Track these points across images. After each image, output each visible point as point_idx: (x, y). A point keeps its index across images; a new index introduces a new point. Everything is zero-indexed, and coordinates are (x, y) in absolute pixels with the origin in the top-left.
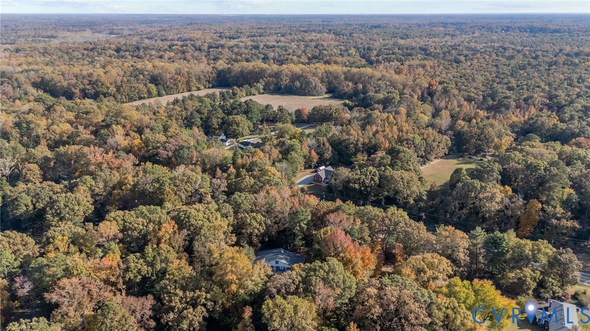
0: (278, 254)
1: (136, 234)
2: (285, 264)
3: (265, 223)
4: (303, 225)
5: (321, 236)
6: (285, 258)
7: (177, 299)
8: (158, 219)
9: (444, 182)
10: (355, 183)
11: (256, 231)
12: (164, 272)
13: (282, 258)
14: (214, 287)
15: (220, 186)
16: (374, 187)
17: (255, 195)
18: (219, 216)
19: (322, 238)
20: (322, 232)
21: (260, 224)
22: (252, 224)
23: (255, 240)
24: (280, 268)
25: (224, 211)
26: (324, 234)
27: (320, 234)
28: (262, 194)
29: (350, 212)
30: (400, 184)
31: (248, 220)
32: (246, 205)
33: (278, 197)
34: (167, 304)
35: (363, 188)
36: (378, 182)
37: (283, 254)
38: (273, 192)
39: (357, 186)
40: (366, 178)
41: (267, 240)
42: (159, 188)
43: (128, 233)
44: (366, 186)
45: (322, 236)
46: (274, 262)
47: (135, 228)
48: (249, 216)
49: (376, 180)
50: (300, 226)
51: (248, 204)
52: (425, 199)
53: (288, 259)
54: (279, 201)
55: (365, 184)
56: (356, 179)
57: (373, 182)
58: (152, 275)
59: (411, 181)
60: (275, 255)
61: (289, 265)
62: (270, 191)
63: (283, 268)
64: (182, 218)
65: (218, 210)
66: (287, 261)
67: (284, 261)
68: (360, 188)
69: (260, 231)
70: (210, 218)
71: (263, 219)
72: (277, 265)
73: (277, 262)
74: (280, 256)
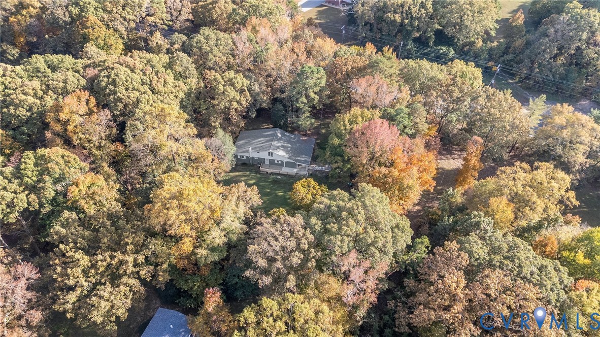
0: (272, 140)
1: (23, 112)
2: (283, 156)
3: (250, 90)
4: (312, 95)
5: (345, 126)
6: (282, 146)
7: (78, 271)
8: (61, 85)
9: (518, 5)
10: (395, 12)
11: (235, 105)
12: (61, 202)
13: (278, 147)
14: (150, 242)
15: (180, 11)
16: (424, 18)
17: (234, 35)
18: (170, 78)
19: (346, 130)
20: (347, 119)
21: (242, 91)
22: (226, 93)
23: (235, 117)
24: (276, 162)
25: (179, 69)
26: (351, 122)
27: (344, 122)
28: (245, 33)
29: (392, 71)
30: (468, 15)
31: (221, 88)
32: (218, 56)
33: (271, 39)
34: (59, 279)
35: (406, 21)
36: (431, 10)
37: (280, 139)
38: (264, 32)
39: (398, 18)
40: (414, 4)
41: (254, 116)
42: (80, 16)
43: (9, 111)
44: (412, 18)
45: (348, 127)
46: (267, 153)
47: (20, 101)
48: (223, 79)
49: (428, 7)
50: (307, 97)
51: (220, 54)
52: (494, 35)
53: (287, 147)
54: (273, 48)
55: (411, 13)
56: (397, 5)
57: (423, 11)
58: (41, 205)
59: (484, 8)
60: (267, 141)
61: (289, 158)
62: (257, 28)
63: (280, 162)
64: (103, 84)
65: (170, 66)
66: (287, 152)
67: (281, 153)
68: (403, 19)
69: (241, 105)
70: (154, 83)
71: (246, 82)
72: (271, 158)
73: (270, 154)
74: (276, 143)
